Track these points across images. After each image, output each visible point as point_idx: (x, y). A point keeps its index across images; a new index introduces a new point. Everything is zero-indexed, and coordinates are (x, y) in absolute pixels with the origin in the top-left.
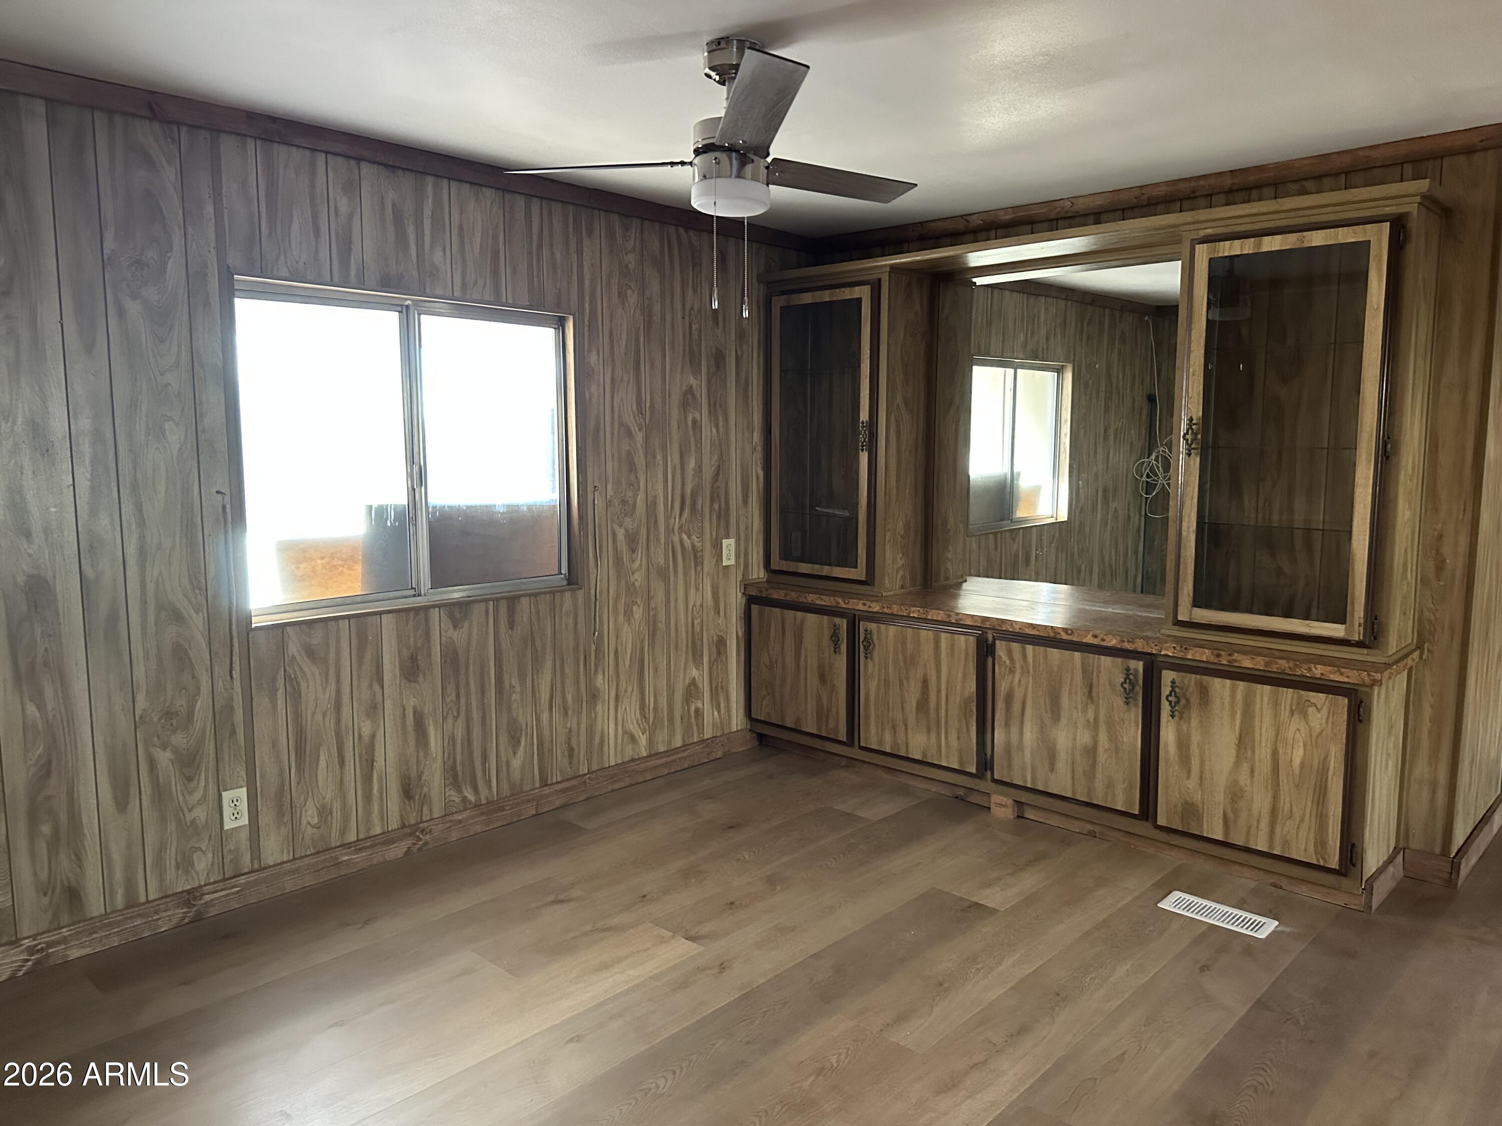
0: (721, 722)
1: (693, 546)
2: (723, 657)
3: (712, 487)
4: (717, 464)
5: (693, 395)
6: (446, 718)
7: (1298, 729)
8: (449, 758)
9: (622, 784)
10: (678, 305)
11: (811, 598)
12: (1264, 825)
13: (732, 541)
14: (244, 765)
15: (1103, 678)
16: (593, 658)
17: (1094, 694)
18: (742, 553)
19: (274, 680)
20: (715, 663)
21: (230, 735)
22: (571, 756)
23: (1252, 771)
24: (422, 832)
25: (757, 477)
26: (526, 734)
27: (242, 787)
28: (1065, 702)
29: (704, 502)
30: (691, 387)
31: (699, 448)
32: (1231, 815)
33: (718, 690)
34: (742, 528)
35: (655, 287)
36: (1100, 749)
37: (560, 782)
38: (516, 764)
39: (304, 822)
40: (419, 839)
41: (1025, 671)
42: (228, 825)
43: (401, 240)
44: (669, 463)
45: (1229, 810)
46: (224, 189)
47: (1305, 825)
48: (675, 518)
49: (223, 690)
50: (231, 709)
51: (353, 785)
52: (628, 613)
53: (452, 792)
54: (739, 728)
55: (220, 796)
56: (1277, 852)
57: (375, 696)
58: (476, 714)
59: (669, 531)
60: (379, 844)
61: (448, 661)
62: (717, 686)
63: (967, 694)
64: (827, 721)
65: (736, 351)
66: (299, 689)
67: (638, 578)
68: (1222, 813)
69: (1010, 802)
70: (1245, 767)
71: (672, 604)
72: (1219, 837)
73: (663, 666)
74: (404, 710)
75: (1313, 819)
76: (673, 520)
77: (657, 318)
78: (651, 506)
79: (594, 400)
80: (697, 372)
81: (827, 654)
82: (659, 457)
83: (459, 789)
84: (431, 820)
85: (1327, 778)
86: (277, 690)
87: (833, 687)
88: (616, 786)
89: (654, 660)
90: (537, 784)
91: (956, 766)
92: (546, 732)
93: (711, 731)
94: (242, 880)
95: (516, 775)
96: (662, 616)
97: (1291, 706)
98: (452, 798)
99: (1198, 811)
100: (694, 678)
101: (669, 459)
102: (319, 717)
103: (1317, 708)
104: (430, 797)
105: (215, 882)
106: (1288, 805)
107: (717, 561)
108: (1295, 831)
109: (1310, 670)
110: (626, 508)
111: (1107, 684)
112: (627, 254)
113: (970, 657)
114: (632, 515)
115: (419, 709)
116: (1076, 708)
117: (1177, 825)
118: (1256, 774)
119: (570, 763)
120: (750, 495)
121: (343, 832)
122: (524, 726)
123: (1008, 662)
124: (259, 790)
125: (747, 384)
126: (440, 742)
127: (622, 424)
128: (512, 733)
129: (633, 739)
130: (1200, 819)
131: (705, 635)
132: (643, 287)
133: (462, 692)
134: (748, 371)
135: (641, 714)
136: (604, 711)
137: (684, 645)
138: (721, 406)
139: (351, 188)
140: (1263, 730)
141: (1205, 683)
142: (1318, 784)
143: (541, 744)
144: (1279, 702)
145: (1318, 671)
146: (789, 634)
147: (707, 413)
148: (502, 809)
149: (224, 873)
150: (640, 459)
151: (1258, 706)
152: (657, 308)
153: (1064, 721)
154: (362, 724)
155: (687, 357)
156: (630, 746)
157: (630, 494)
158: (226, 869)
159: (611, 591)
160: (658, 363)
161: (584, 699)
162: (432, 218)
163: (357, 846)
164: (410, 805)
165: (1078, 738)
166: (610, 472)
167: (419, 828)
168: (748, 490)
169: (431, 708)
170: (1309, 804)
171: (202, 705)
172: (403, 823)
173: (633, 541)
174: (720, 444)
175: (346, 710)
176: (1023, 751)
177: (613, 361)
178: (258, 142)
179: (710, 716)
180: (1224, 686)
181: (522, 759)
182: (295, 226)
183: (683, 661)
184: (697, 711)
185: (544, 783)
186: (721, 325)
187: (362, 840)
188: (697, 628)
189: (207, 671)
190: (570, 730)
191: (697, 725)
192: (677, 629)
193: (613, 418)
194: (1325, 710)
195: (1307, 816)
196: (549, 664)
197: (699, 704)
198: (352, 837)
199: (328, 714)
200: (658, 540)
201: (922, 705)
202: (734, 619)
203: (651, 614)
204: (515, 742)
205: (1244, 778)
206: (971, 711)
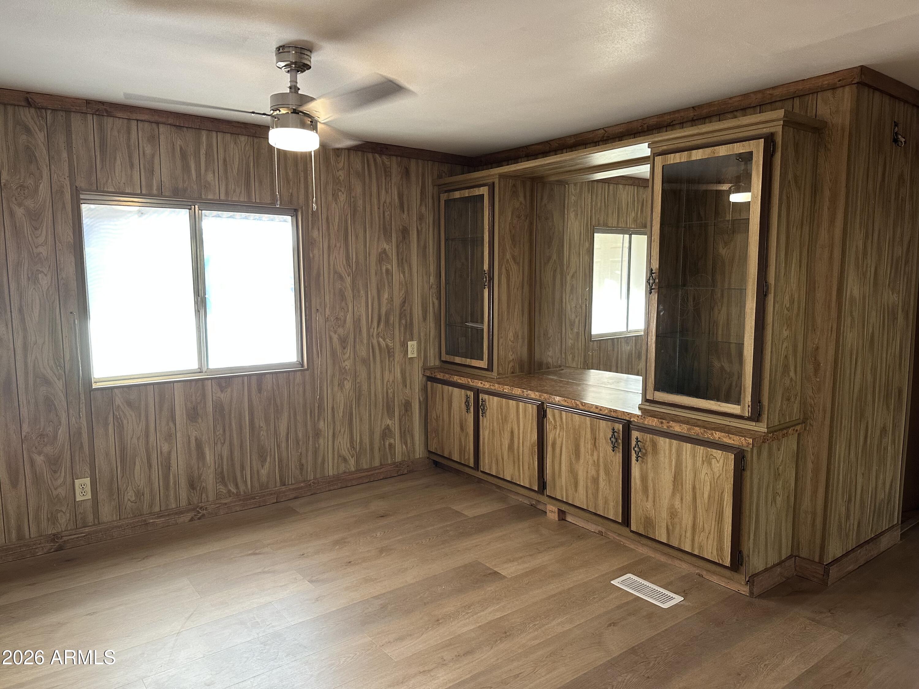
0: (408, 452)
1: (387, 346)
2: (409, 413)
3: (401, 310)
4: (403, 296)
5: (387, 256)
6: (217, 444)
7: (707, 473)
8: (219, 467)
9: (336, 487)
10: (375, 201)
11: (456, 379)
12: (689, 534)
13: (415, 343)
14: (88, 465)
15: (602, 434)
16: (316, 411)
17: (597, 445)
18: (422, 350)
19: (107, 418)
20: (404, 417)
21: (80, 448)
22: (301, 469)
23: (682, 499)
24: (201, 508)
25: (433, 304)
26: (271, 455)
27: (87, 477)
28: (582, 449)
29: (394, 319)
30: (385, 249)
31: (391, 287)
32: (671, 527)
33: (405, 433)
34: (422, 334)
35: (358, 189)
36: (601, 479)
37: (294, 484)
38: (264, 472)
39: (126, 499)
40: (199, 513)
41: (562, 428)
42: (79, 498)
43: (186, 168)
44: (369, 296)
45: (669, 524)
46: (74, 144)
47: (711, 536)
48: (374, 329)
49: (75, 423)
50: (80, 434)
51: (157, 479)
52: (341, 386)
53: (221, 487)
54: (421, 456)
55: (74, 482)
56: (696, 552)
57: (170, 429)
58: (236, 441)
59: (370, 336)
60: (172, 514)
61: (217, 410)
62: (405, 431)
63: (532, 441)
64: (464, 454)
65: (417, 228)
66: (122, 424)
67: (348, 364)
68: (666, 525)
69: (556, 510)
70: (678, 496)
71: (372, 380)
72: (665, 541)
73: (366, 416)
74: (189, 438)
75: (716, 533)
76: (372, 330)
77: (360, 208)
78: (357, 322)
79: (316, 259)
80: (388, 239)
81: (464, 413)
82: (362, 292)
83: (226, 485)
84: (208, 501)
85: (723, 507)
86: (108, 425)
87: (467, 434)
88: (332, 488)
89: (360, 414)
90: (278, 484)
91: (528, 486)
92: (284, 454)
93: (400, 457)
94: (87, 530)
95: (264, 479)
96: (365, 387)
97: (703, 458)
98: (221, 490)
99: (653, 523)
100: (388, 425)
101: (369, 293)
102: (135, 440)
103: (717, 460)
104: (207, 489)
105: (71, 530)
106: (701, 523)
107: (404, 355)
108: (706, 540)
109: (712, 434)
110: (339, 322)
111: (604, 438)
112: (338, 171)
113: (534, 418)
114: (343, 327)
115: (199, 438)
116: (588, 452)
117: (641, 531)
118: (684, 501)
119: (301, 473)
120: (428, 314)
121: (151, 506)
122: (269, 450)
123: (553, 422)
124: (98, 480)
125: (425, 247)
126: (212, 458)
127: (335, 272)
128: (261, 454)
129: (345, 460)
130: (654, 528)
131: (396, 398)
132: (350, 190)
133: (227, 429)
134: (426, 239)
135: (351, 446)
136: (325, 443)
137: (381, 405)
138: (406, 261)
139: (153, 139)
140: (688, 473)
141: (655, 440)
142: (718, 510)
143: (280, 461)
144: (696, 455)
145: (717, 435)
146: (446, 400)
147: (396, 265)
148: (254, 498)
149: (76, 526)
150: (349, 294)
151: (684, 457)
152: (360, 202)
153: (582, 461)
154: (163, 445)
155: (382, 232)
156: (343, 464)
157: (342, 314)
158: (78, 523)
159: (329, 372)
160: (361, 235)
161: (311, 435)
162: (206, 154)
163: (160, 515)
164: (194, 493)
165: (589, 472)
166: (327, 301)
167: (198, 506)
168: (426, 311)
169: (206, 438)
170: (713, 523)
171: (62, 432)
172: (189, 503)
173: (344, 342)
174: (406, 284)
175: (152, 438)
176: (561, 478)
177: (329, 235)
178: (95, 117)
179: (399, 448)
180: (665, 443)
181: (268, 469)
182: (118, 162)
183: (380, 415)
184: (390, 445)
185: (283, 484)
186: (406, 212)
187: (163, 511)
188: (391, 395)
189: (65, 412)
190: (301, 454)
191: (391, 454)
192: (375, 395)
193: (329, 269)
194: (721, 461)
195: (713, 530)
196: (286, 414)
197: (392, 441)
198: (157, 509)
199: (141, 439)
200: (362, 342)
201: (511, 447)
202: (417, 390)
203: (357, 386)
204: (262, 458)
205: (677, 504)
206: (535, 452)
